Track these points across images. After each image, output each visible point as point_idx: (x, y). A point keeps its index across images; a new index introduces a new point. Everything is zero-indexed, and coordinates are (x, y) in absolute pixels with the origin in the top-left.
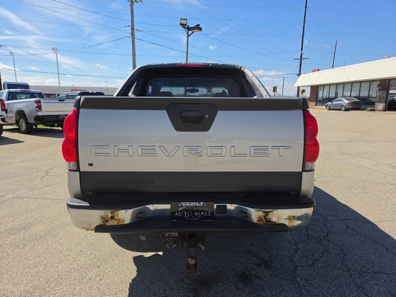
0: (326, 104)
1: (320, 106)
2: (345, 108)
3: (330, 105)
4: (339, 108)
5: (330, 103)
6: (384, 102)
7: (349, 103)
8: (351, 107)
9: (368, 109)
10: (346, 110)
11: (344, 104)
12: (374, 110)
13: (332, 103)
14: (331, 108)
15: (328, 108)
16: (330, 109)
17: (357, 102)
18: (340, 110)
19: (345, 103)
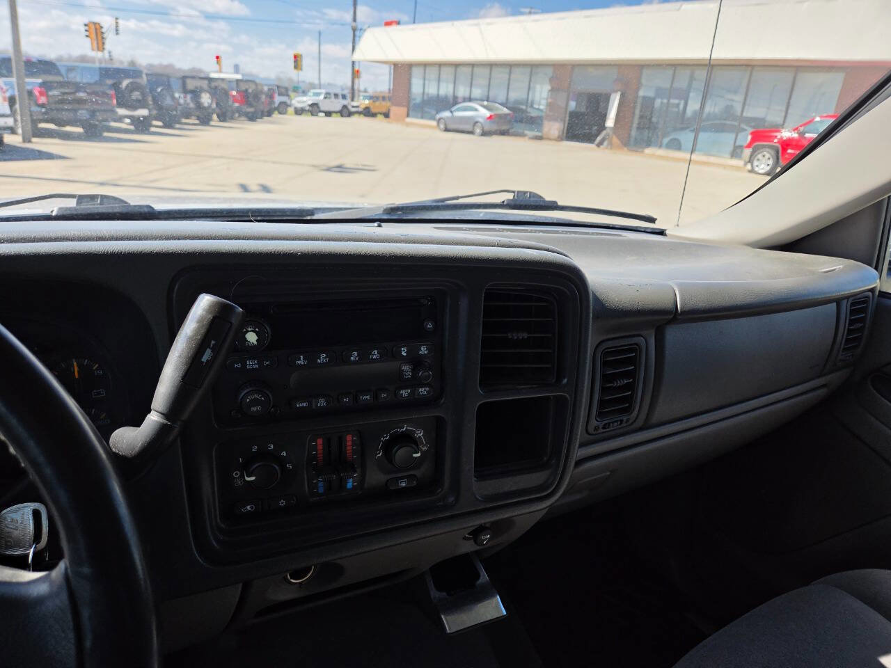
0: (438, 116)
1: (417, 117)
2: (483, 128)
3: (448, 118)
4: (468, 127)
5: (446, 114)
6: (561, 120)
7: (490, 117)
8: (494, 127)
9: (530, 133)
10: (485, 134)
11: (481, 120)
12: (540, 138)
13: (451, 112)
14: (451, 126)
15: (442, 126)
16: (447, 130)
17: (506, 115)
18: (471, 133)
19: (481, 117)
